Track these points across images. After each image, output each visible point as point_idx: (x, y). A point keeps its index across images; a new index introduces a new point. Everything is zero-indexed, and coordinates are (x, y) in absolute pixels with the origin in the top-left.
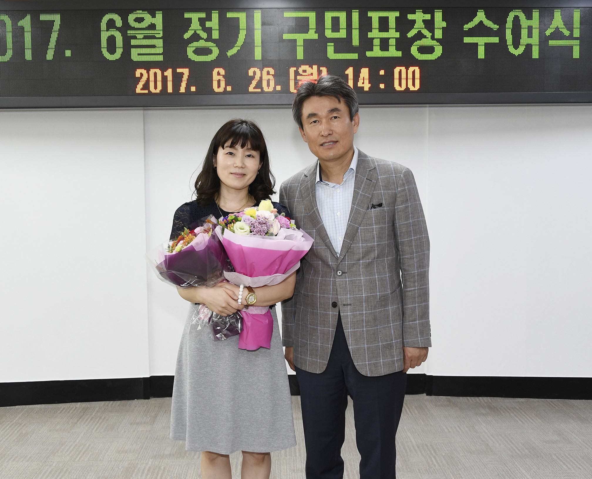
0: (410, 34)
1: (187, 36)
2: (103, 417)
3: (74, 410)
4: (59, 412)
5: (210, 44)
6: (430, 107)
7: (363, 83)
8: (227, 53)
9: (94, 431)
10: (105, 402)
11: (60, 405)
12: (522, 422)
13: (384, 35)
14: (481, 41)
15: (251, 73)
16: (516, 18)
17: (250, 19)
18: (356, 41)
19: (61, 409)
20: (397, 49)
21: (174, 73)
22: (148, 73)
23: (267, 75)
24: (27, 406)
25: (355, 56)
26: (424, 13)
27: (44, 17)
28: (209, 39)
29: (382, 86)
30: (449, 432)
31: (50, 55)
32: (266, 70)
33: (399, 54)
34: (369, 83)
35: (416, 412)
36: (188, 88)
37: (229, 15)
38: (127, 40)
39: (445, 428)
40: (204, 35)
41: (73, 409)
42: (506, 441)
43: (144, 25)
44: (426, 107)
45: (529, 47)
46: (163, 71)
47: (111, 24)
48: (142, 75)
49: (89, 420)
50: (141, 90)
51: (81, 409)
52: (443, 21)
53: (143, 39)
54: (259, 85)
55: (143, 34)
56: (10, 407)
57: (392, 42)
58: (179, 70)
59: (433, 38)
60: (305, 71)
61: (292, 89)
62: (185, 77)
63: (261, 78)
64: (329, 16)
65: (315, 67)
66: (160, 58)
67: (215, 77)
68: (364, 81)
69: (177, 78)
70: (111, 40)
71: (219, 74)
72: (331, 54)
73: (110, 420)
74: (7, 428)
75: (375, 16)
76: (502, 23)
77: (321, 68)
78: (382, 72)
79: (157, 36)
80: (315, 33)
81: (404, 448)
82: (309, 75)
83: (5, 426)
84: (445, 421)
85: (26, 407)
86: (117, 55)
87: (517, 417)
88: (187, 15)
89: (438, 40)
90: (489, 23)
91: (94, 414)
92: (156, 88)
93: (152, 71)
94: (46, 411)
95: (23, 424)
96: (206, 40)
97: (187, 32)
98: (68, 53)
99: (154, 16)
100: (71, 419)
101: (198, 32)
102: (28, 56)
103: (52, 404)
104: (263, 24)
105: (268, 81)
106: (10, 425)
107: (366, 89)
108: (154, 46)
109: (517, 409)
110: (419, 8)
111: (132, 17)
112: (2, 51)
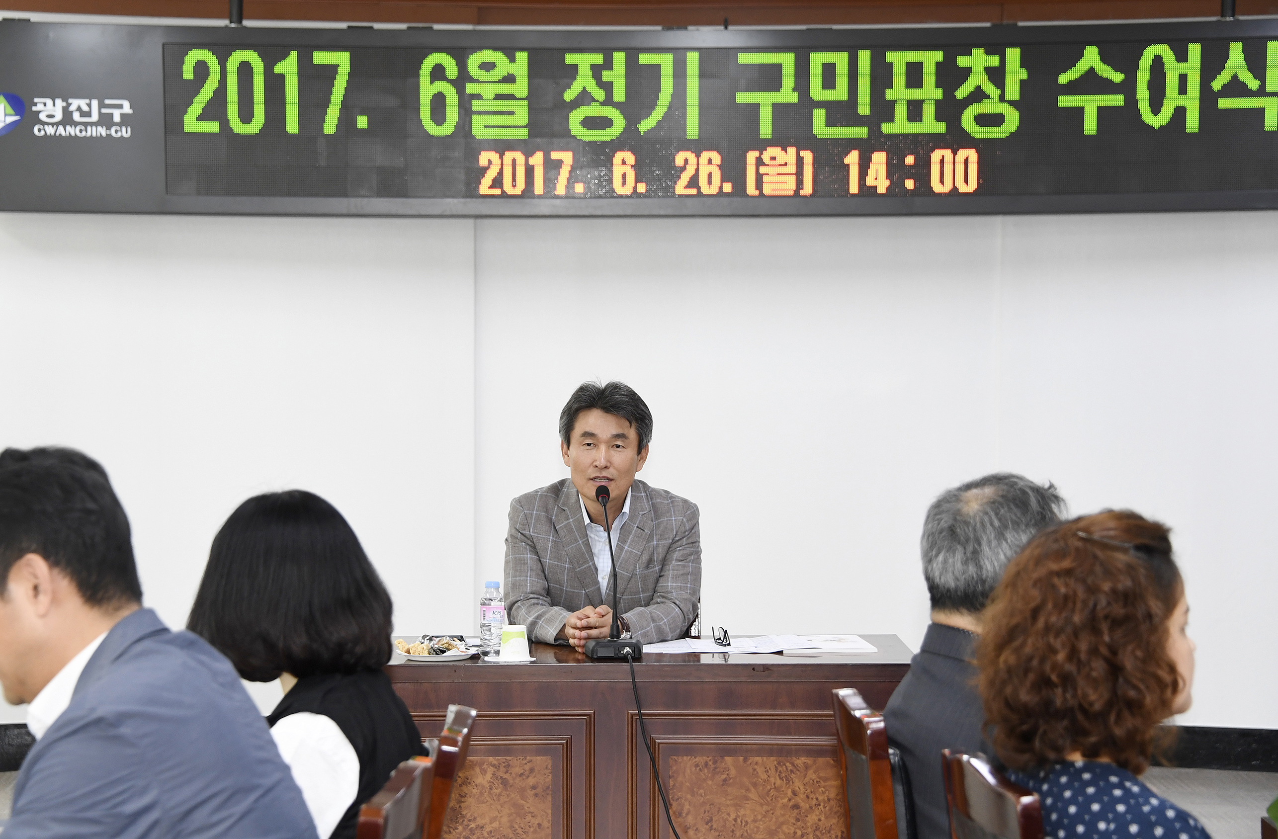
0: (962, 93)
1: (569, 95)
5: (611, 112)
7: (876, 179)
8: (638, 126)
13: (915, 94)
14: (1090, 103)
15: (679, 160)
16: (1158, 60)
17: (679, 67)
18: (864, 109)
20: (938, 118)
21: (547, 160)
22: (501, 157)
23: (708, 164)
25: (861, 132)
26: (988, 53)
27: (321, 58)
28: (608, 101)
29: (909, 184)
31: (330, 126)
32: (705, 155)
33: (941, 128)
34: (887, 180)
36: (570, 186)
37: (645, 59)
38: (465, 102)
40: (600, 95)
43: (495, 75)
45: (1180, 113)
46: (528, 154)
47: (438, 73)
48: (490, 162)
50: (489, 188)
52: (1021, 67)
53: (494, 99)
54: (694, 182)
55: (494, 90)
57: (929, 107)
58: (555, 155)
59: (1002, 98)
60: (773, 158)
61: (751, 190)
62: (566, 168)
63: (697, 170)
64: (817, 60)
65: (792, 151)
66: (523, 133)
67: (618, 168)
68: (877, 175)
69: (552, 168)
70: (439, 101)
71: (624, 162)
72: (820, 128)
75: (898, 60)
76: (1130, 69)
77: (801, 152)
78: (910, 160)
79: (518, 95)
80: (793, 92)
82: (780, 165)
86: (447, 129)
88: (570, 59)
90: (1105, 71)
92: (514, 185)
93: (509, 156)
96: (603, 104)
97: (570, 89)
98: (362, 122)
99: (512, 60)
101: (589, 89)
102: (292, 125)
104: (703, 76)
105: (710, 175)
107: (882, 190)
108: (512, 113)
110: (978, 46)
111: (474, 61)
112: (246, 116)
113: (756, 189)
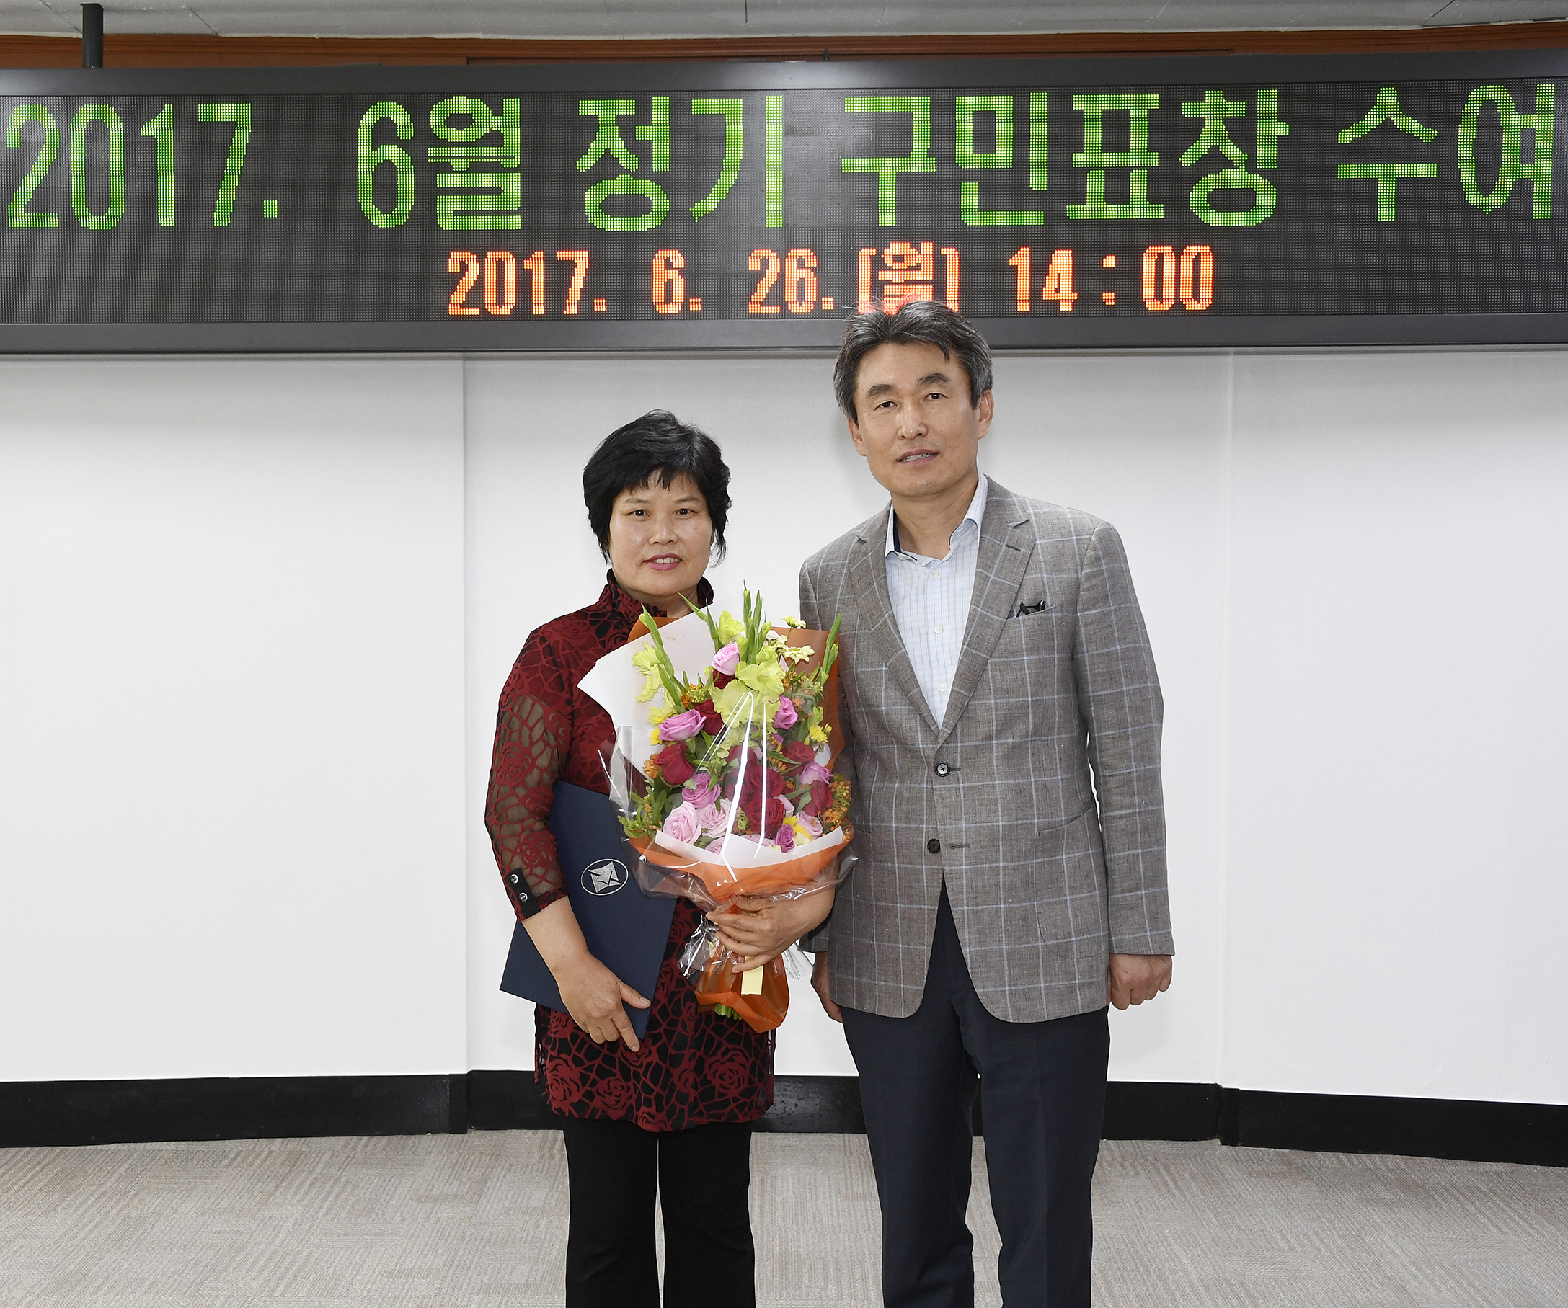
0: (1191, 156)
1: (584, 164)
2: (343, 1180)
3: (265, 1160)
4: (226, 1162)
5: (646, 188)
6: (1236, 353)
7: (1057, 290)
8: (690, 210)
9: (320, 1215)
10: (349, 1138)
11: (227, 1142)
12: (1499, 1228)
13: (1117, 159)
14: (1387, 176)
15: (754, 264)
16: (1489, 108)
17: (754, 118)
18: (1039, 179)
19: (231, 1156)
21: (550, 262)
22: (481, 261)
23: (798, 267)
24: (142, 1145)
25: (1035, 218)
26: (1229, 97)
27: (209, 113)
28: (645, 172)
29: (1109, 298)
30: (1292, 1248)
31: (223, 214)
32: (795, 253)
33: (1158, 213)
34: (1073, 291)
35: (1195, 1189)
36: (585, 303)
37: (700, 106)
38: (426, 174)
39: (1278, 1236)
40: (630, 161)
41: (262, 1156)
42: (1455, 1279)
43: (471, 134)
44: (1227, 354)
45: (1523, 188)
46: (521, 257)
47: (385, 132)
48: (464, 267)
50: (462, 306)
51: (284, 1157)
52: (1280, 120)
53: (469, 171)
54: (776, 294)
55: (471, 157)
56: (95, 1147)
57: (1139, 180)
58: (562, 255)
59: (1251, 167)
60: (899, 259)
62: (579, 274)
63: (782, 276)
65: (927, 247)
66: (515, 223)
67: (660, 275)
68: (1059, 285)
69: (558, 275)
70: (386, 174)
71: (668, 265)
72: (971, 210)
73: (363, 1188)
74: (90, 1202)
75: (1091, 105)
76: (1447, 122)
77: (942, 250)
78: (1109, 262)
79: (506, 163)
80: (929, 156)
81: (1167, 1288)
82: (910, 268)
83: (84, 1197)
84: (1279, 1218)
85: (136, 1148)
86: (401, 216)
87: (1485, 1215)
88: (587, 108)
90: (1408, 125)
91: (318, 1170)
92: (501, 301)
93: (491, 258)
94: (191, 1160)
95: (131, 1194)
96: (636, 175)
97: (586, 153)
98: (270, 209)
99: (498, 111)
100: (258, 1181)
101: (614, 154)
102: (166, 214)
103: (208, 1142)
104: (789, 131)
105: (801, 285)
106: (96, 1196)
107: (1066, 307)
108: (497, 191)
109: (1482, 1191)
110: (1214, 86)
111: (439, 113)
112: (98, 203)
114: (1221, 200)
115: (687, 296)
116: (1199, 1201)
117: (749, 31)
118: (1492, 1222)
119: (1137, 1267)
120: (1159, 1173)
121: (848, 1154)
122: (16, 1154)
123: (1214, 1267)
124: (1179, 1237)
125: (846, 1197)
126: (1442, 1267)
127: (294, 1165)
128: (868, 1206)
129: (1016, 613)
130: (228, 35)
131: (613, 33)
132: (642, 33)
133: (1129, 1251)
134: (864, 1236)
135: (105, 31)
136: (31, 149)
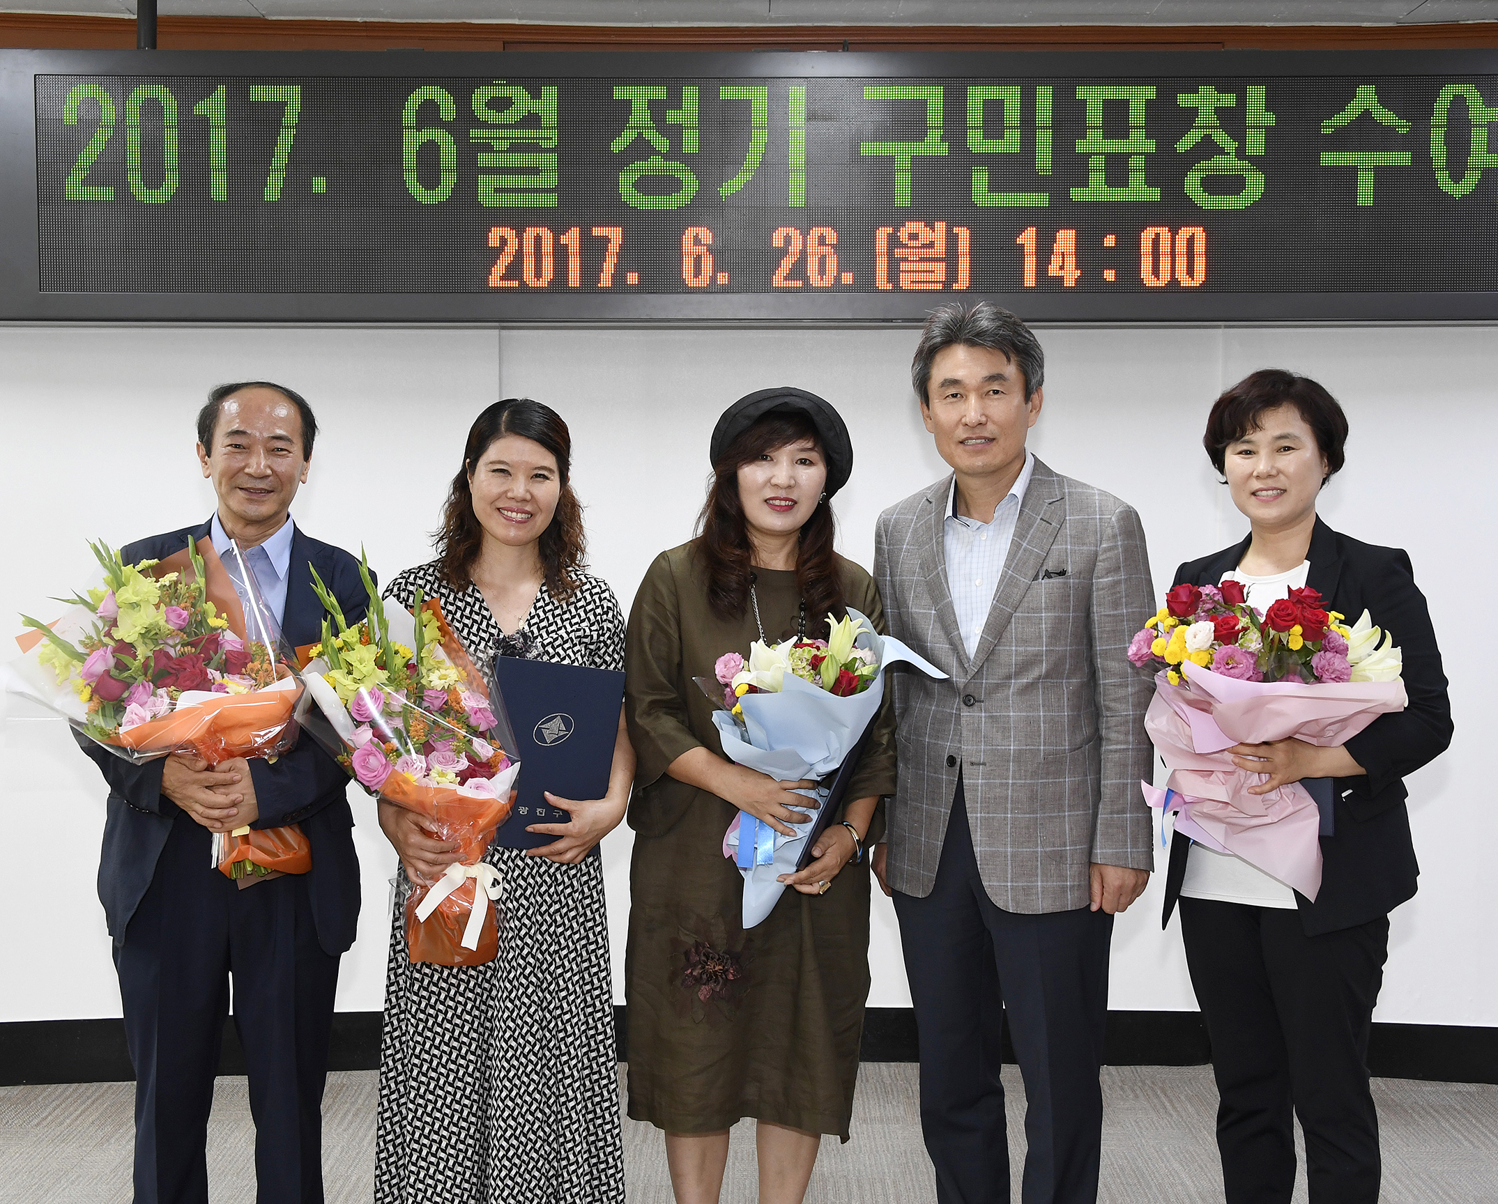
0: (1183, 145)
1: (618, 145)
5: (677, 168)
6: (1226, 327)
7: (1062, 268)
8: (718, 189)
12: (1471, 1142)
13: (1118, 146)
14: (1366, 162)
15: (778, 240)
16: (1459, 101)
17: (778, 103)
18: (1044, 161)
21: (586, 238)
22: (520, 236)
23: (819, 245)
25: (1040, 200)
26: (1220, 89)
27: (259, 93)
28: (675, 153)
29: (1109, 275)
31: (273, 190)
32: (816, 232)
33: (1154, 194)
34: (1077, 269)
35: (1191, 1110)
36: (619, 276)
37: (728, 93)
38: (468, 153)
40: (661, 143)
42: (1432, 1189)
43: (511, 116)
44: (1219, 327)
45: (1490, 176)
46: (558, 232)
47: (429, 114)
48: (503, 241)
49: (350, 1117)
50: (502, 279)
52: (1267, 110)
53: (510, 151)
54: (799, 270)
55: (510, 138)
57: (1138, 164)
58: (596, 231)
59: (1241, 153)
60: (914, 237)
61: (882, 282)
62: (614, 247)
63: (804, 252)
65: (941, 226)
66: (551, 200)
67: (689, 250)
68: (1063, 262)
69: (593, 250)
70: (429, 152)
71: (697, 241)
72: (981, 192)
75: (1093, 97)
76: (1421, 114)
77: (954, 229)
78: (1110, 241)
79: (544, 144)
80: (942, 140)
82: (924, 246)
86: (443, 192)
87: (1459, 1131)
88: (619, 93)
89: (1253, 160)
90: (1386, 117)
91: (360, 1101)
92: (538, 274)
93: (530, 233)
94: (237, 1093)
96: (667, 157)
97: (620, 135)
98: (319, 185)
99: (536, 95)
101: (647, 135)
102: (219, 188)
104: (811, 117)
105: (822, 262)
107: (1069, 282)
108: (534, 171)
109: (1455, 1110)
110: (1207, 81)
111: (481, 96)
112: (153, 178)
113: (888, 282)
114: (1213, 184)
115: (715, 272)
116: (1195, 1121)
117: (771, 20)
118: (1465, 1137)
119: (1139, 1182)
120: (1158, 1097)
121: (864, 1081)
122: (65, 1089)
123: (1210, 1180)
124: (1177, 1154)
125: (865, 1121)
126: (1421, 1178)
127: (336, 1097)
128: (886, 1128)
129: (1041, 577)
130: (274, 18)
131: (642, 21)
132: (670, 20)
133: (1131, 1167)
134: (883, 1156)
135: (159, 13)
136: (88, 125)
